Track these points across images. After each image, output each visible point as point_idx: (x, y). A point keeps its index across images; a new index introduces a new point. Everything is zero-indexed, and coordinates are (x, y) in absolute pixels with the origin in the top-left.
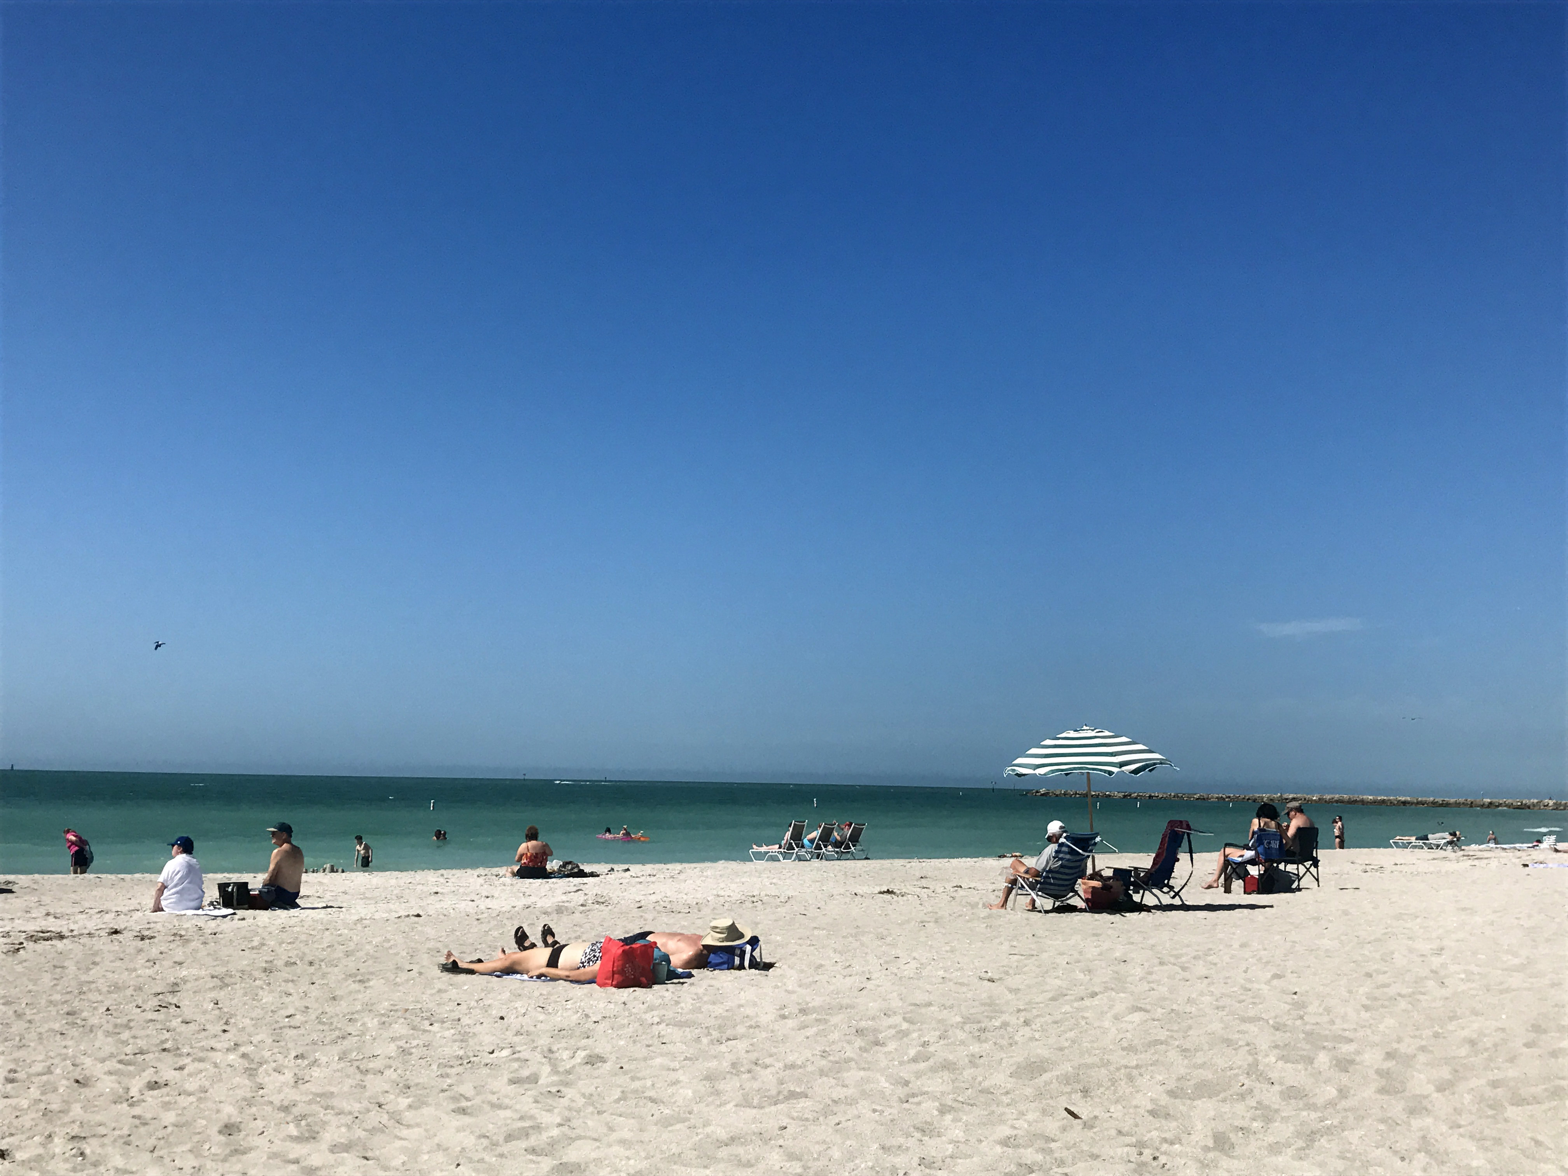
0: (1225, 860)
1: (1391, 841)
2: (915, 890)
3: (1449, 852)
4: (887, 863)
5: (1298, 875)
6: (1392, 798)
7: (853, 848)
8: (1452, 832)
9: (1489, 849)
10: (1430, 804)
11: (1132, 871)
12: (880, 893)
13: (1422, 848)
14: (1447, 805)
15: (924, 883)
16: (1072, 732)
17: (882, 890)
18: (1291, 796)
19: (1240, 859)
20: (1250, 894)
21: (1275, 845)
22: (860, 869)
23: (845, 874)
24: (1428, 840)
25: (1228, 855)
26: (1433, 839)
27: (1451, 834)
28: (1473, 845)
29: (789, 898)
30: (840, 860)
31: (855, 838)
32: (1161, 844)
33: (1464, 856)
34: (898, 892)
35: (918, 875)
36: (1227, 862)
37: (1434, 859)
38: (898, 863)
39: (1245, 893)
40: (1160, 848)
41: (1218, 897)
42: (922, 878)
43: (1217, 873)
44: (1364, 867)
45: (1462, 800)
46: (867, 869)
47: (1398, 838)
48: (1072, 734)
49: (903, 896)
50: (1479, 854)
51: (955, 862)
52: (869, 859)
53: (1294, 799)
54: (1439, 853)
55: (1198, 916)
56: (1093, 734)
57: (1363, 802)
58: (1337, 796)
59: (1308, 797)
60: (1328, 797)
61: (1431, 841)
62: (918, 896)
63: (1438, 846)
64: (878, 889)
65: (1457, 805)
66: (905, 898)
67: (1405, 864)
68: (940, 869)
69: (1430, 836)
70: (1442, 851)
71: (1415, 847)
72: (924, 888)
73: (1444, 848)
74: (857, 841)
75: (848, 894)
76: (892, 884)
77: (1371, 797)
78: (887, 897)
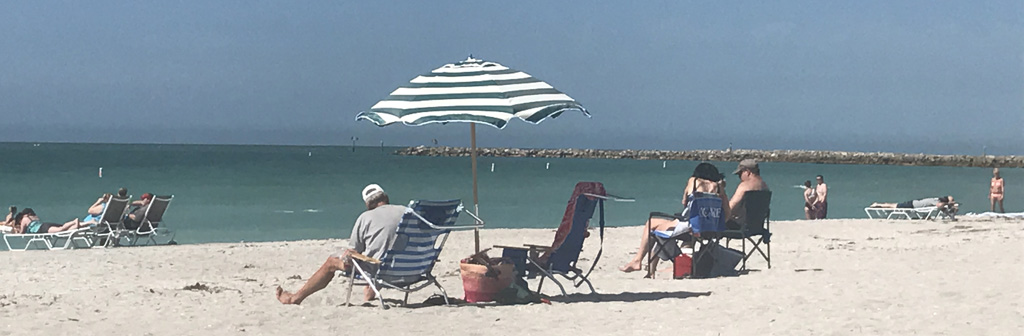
0: (650, 234)
1: (866, 209)
2: (236, 283)
3: (939, 223)
4: (198, 249)
5: (743, 253)
6: (871, 154)
7: (153, 230)
8: (942, 197)
9: (988, 218)
10: (919, 162)
11: (527, 250)
12: (187, 288)
13: (905, 218)
14: (940, 163)
15: (249, 273)
16: (452, 66)
17: (190, 285)
18: (744, 152)
19: (670, 233)
20: (681, 278)
21: (715, 214)
22: (161, 257)
23: (139, 265)
24: (912, 207)
25: (654, 229)
26: (919, 206)
27: (941, 200)
28: (969, 214)
29: (55, 299)
30: (134, 246)
31: (156, 216)
32: (566, 214)
33: (956, 227)
34: (212, 287)
35: (242, 263)
36: (653, 237)
37: (919, 232)
38: (214, 248)
39: (674, 278)
40: (564, 220)
41: (638, 283)
42: (246, 267)
43: (640, 252)
44: (830, 242)
45: (960, 157)
46: (171, 257)
47: (875, 205)
48: (453, 69)
49: (218, 292)
50: (976, 225)
51: (294, 245)
52: (175, 244)
53: (747, 156)
54: (926, 224)
55: (611, 308)
56: (480, 68)
57: (835, 160)
58: (801, 152)
59: (766, 153)
60: (790, 153)
61: (917, 210)
62: (240, 292)
63: (924, 215)
64: (184, 284)
65: (954, 163)
66: (220, 295)
67: (882, 238)
68: (272, 254)
69: (915, 203)
70: (930, 222)
71: (895, 217)
72: (249, 280)
73: (933, 217)
74: (160, 220)
75: (141, 290)
76: (204, 277)
77: (845, 154)
78: (198, 293)
